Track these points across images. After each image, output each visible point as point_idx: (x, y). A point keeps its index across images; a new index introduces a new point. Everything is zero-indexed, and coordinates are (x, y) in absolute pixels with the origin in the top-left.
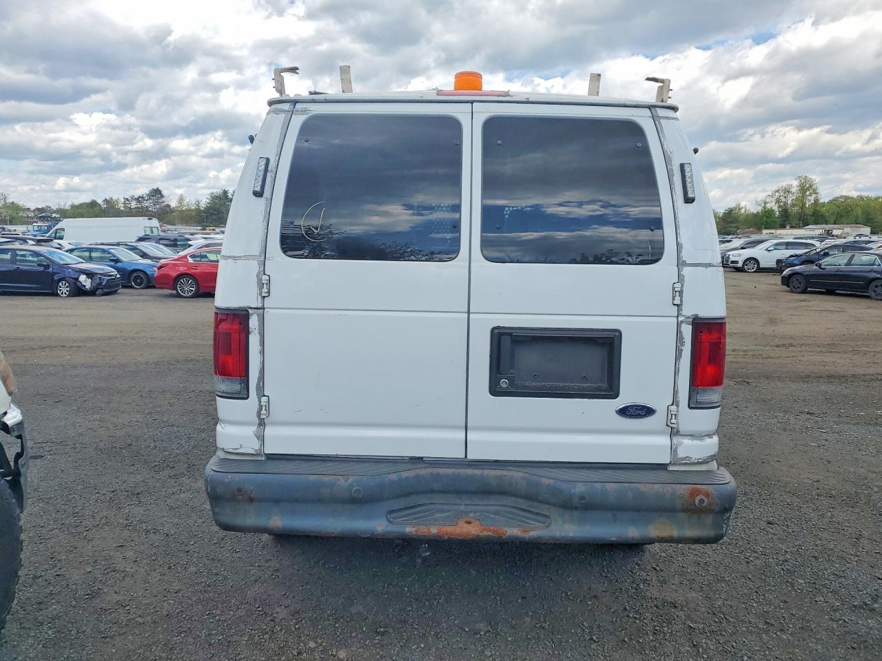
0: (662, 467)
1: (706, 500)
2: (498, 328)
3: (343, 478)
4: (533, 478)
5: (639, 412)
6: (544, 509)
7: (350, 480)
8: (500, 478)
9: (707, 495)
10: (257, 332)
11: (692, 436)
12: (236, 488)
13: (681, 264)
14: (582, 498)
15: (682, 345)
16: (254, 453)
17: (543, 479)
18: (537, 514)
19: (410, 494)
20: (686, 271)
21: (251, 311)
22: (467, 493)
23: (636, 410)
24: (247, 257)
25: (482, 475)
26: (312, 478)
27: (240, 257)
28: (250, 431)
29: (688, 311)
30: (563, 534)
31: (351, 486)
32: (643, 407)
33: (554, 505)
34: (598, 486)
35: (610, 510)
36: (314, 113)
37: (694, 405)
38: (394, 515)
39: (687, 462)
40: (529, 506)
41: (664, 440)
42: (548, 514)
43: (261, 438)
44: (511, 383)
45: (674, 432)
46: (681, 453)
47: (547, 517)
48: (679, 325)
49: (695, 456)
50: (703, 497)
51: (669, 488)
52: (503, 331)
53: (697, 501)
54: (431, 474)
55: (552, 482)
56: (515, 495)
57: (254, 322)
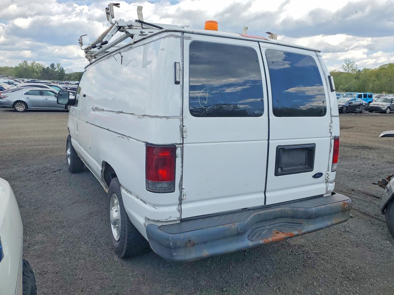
0: (321, 196)
1: (347, 206)
2: (279, 146)
3: (233, 225)
4: (295, 209)
5: (318, 175)
6: (299, 221)
7: (236, 225)
8: (280, 211)
9: (348, 204)
10: (180, 156)
11: (331, 182)
12: (187, 240)
13: (332, 116)
14: (316, 214)
15: (331, 148)
16: (177, 219)
17: (299, 209)
18: (297, 223)
20: (333, 119)
21: (177, 146)
24: (174, 117)
25: (275, 211)
26: (220, 227)
27: (170, 117)
28: (175, 208)
29: (333, 135)
31: (237, 228)
32: (320, 173)
33: (305, 219)
34: (319, 207)
35: (322, 216)
36: (194, 39)
37: (332, 170)
38: (250, 236)
39: (329, 192)
40: (293, 221)
41: (324, 185)
42: (301, 222)
43: (180, 211)
44: (282, 170)
45: (327, 182)
46: (329, 189)
47: (301, 224)
48: (331, 140)
51: (338, 204)
53: (345, 207)
55: (303, 209)
56: (287, 217)
57: (178, 151)
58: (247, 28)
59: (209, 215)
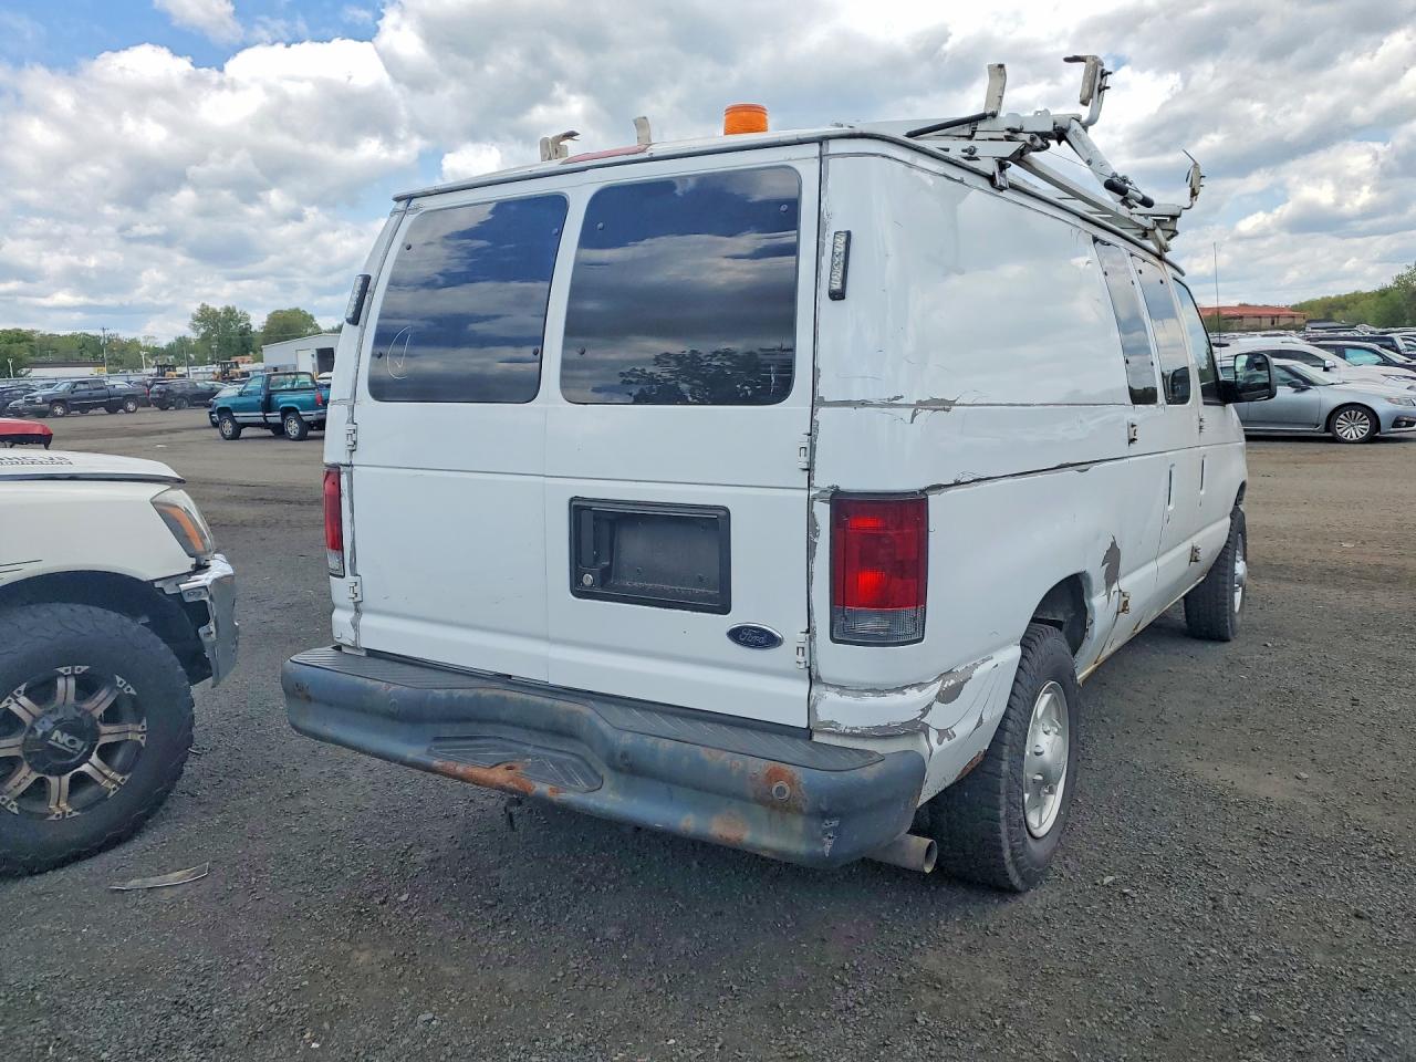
1: (788, 789)
2: (576, 499)
4: (594, 719)
5: (754, 638)
7: (390, 691)
8: (571, 713)
9: (791, 782)
10: (347, 494)
11: (842, 688)
12: (295, 682)
13: (817, 402)
14: (624, 755)
15: (815, 536)
16: (351, 645)
18: (595, 773)
19: (467, 720)
20: (822, 413)
21: (342, 469)
22: (537, 729)
23: (754, 634)
24: (341, 402)
25: (552, 706)
26: (360, 681)
27: (336, 401)
29: (823, 480)
30: (597, 804)
31: (388, 698)
32: (762, 632)
33: (605, 762)
34: (650, 741)
35: (664, 781)
37: (841, 634)
39: (832, 729)
41: (799, 689)
42: (602, 774)
43: (357, 628)
45: (813, 679)
46: (823, 714)
47: (601, 778)
48: (810, 501)
49: (847, 722)
50: (786, 785)
51: (739, 761)
52: (581, 503)
53: (774, 789)
54: (497, 696)
57: (343, 483)
58: (1001, 66)
59: (399, 656)
